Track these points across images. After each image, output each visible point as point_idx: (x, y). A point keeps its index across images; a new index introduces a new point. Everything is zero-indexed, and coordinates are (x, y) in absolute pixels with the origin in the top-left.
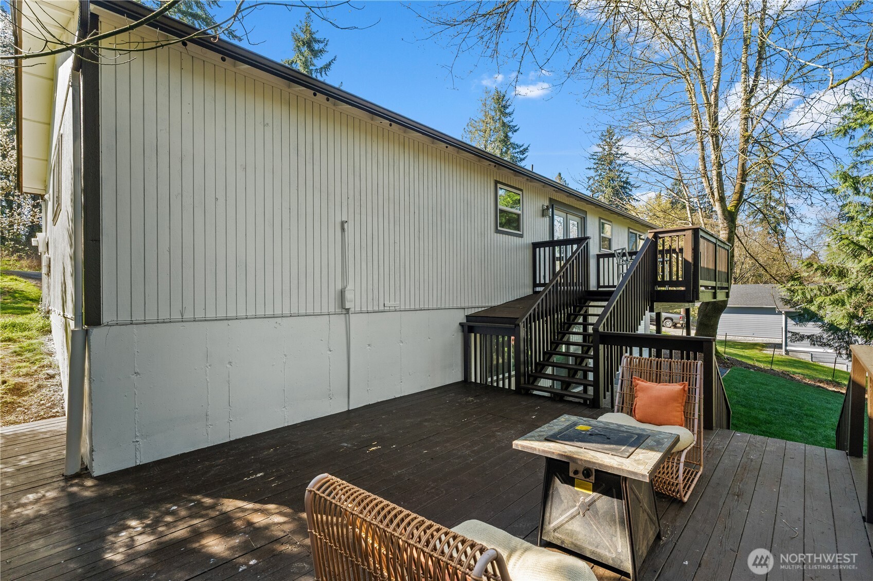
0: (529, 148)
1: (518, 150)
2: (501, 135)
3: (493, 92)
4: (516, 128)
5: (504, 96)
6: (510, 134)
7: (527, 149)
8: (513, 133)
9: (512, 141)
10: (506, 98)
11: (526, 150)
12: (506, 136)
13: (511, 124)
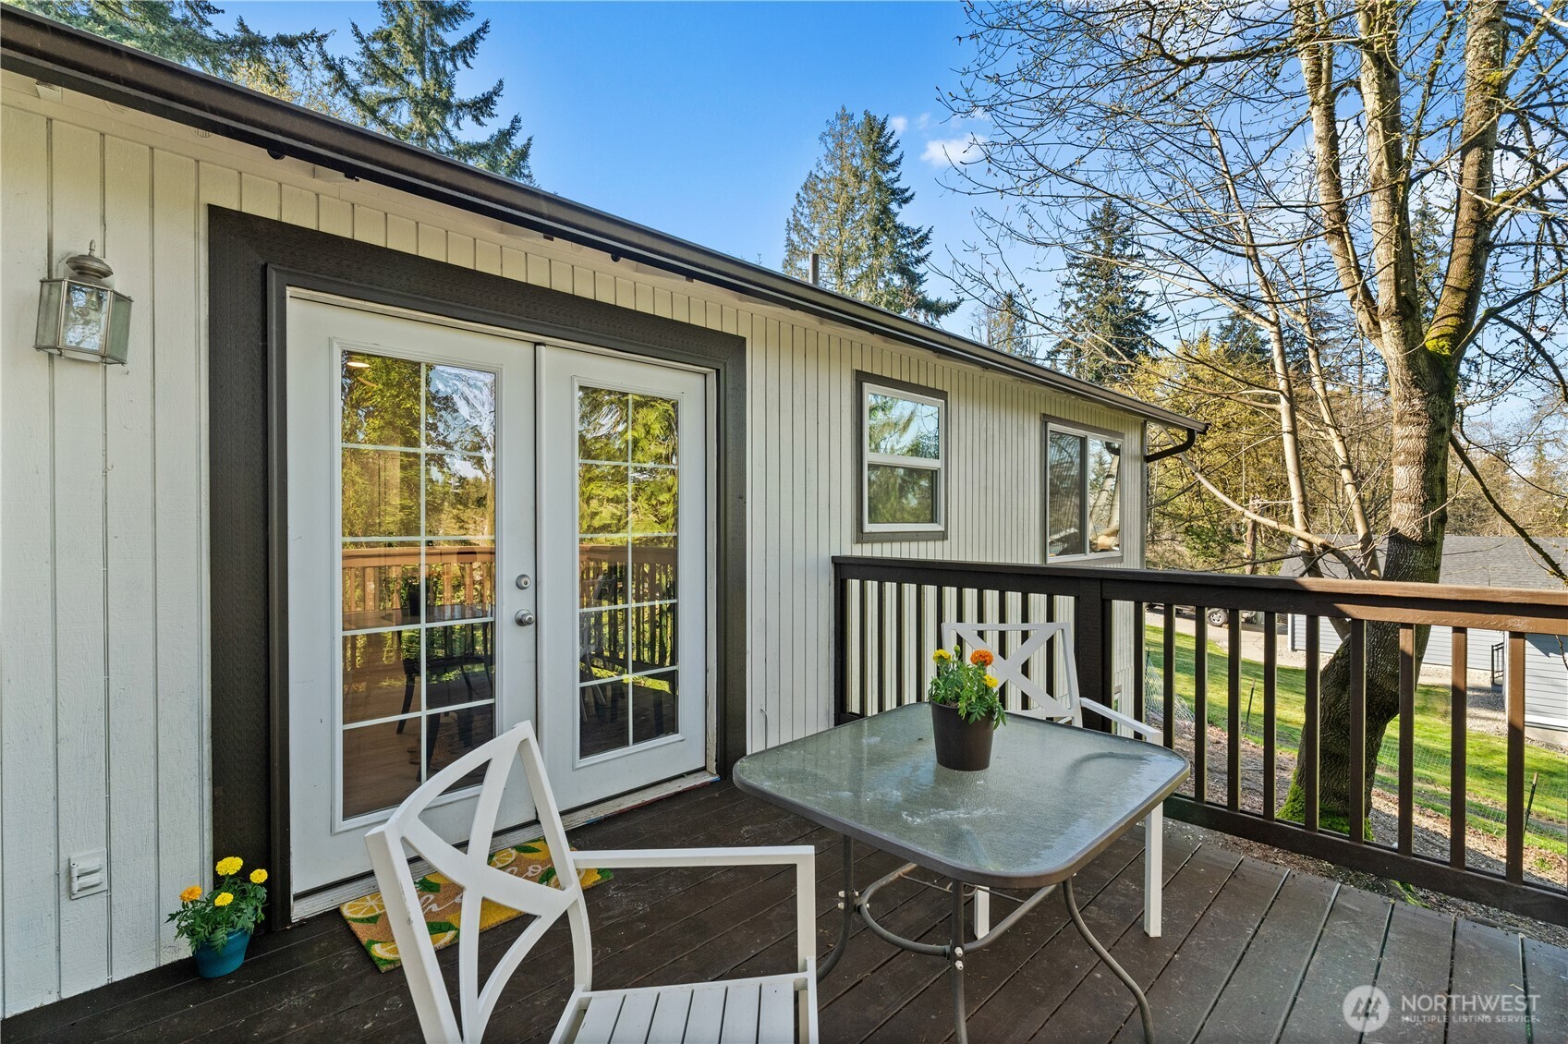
0: (931, 236)
1: (909, 240)
2: (873, 208)
3: (859, 118)
4: (907, 194)
5: (883, 128)
6: (894, 206)
7: (926, 237)
8: (900, 206)
9: (898, 220)
10: (888, 131)
11: (924, 240)
12: (885, 210)
13: (896, 185)
